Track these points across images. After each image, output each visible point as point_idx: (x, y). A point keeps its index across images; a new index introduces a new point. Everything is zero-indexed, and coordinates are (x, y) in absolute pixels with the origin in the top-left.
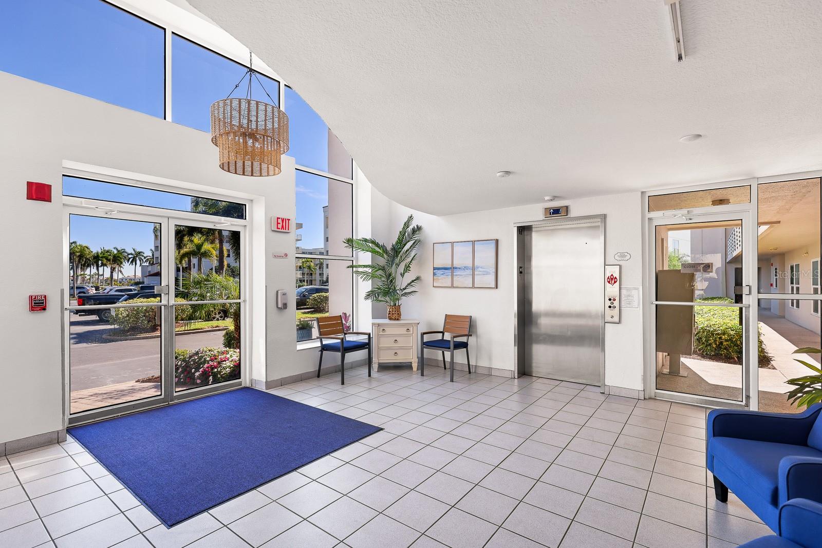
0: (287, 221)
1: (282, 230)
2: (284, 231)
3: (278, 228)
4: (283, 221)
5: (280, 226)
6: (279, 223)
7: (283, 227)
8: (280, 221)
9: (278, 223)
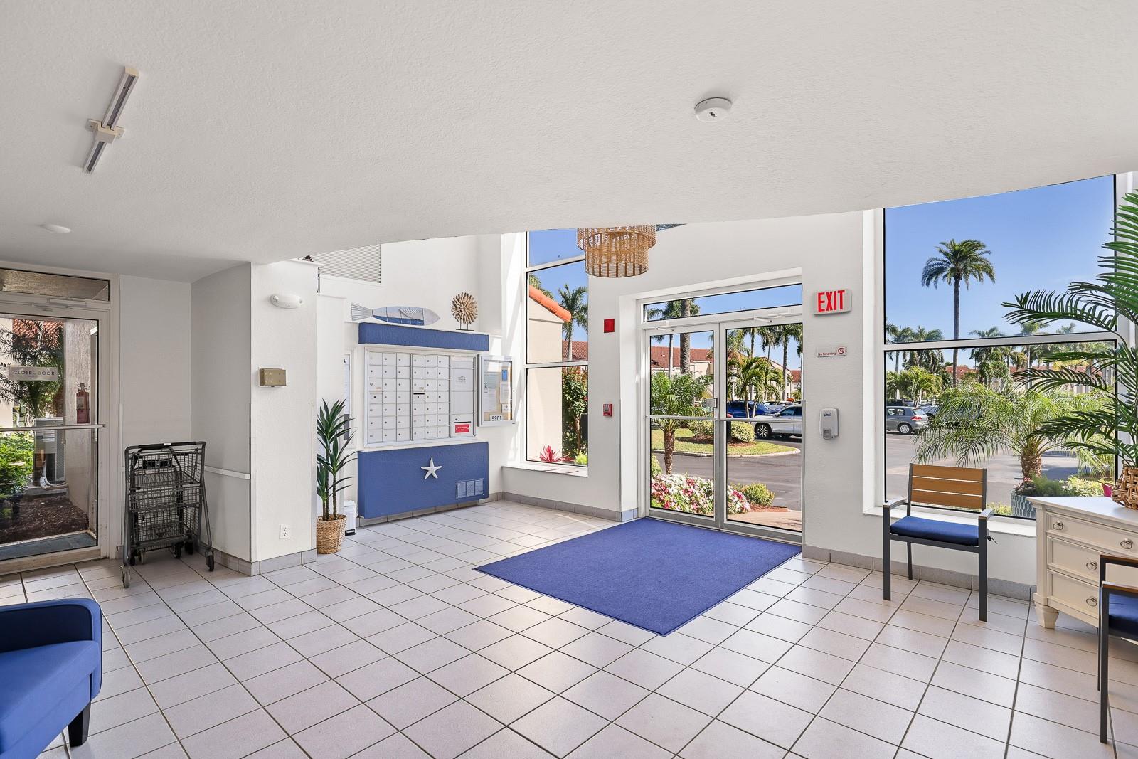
0: (838, 295)
1: (830, 312)
2: (833, 311)
3: (820, 310)
4: (829, 296)
5: (824, 306)
6: (823, 302)
7: (829, 306)
8: (824, 298)
9: (820, 302)
